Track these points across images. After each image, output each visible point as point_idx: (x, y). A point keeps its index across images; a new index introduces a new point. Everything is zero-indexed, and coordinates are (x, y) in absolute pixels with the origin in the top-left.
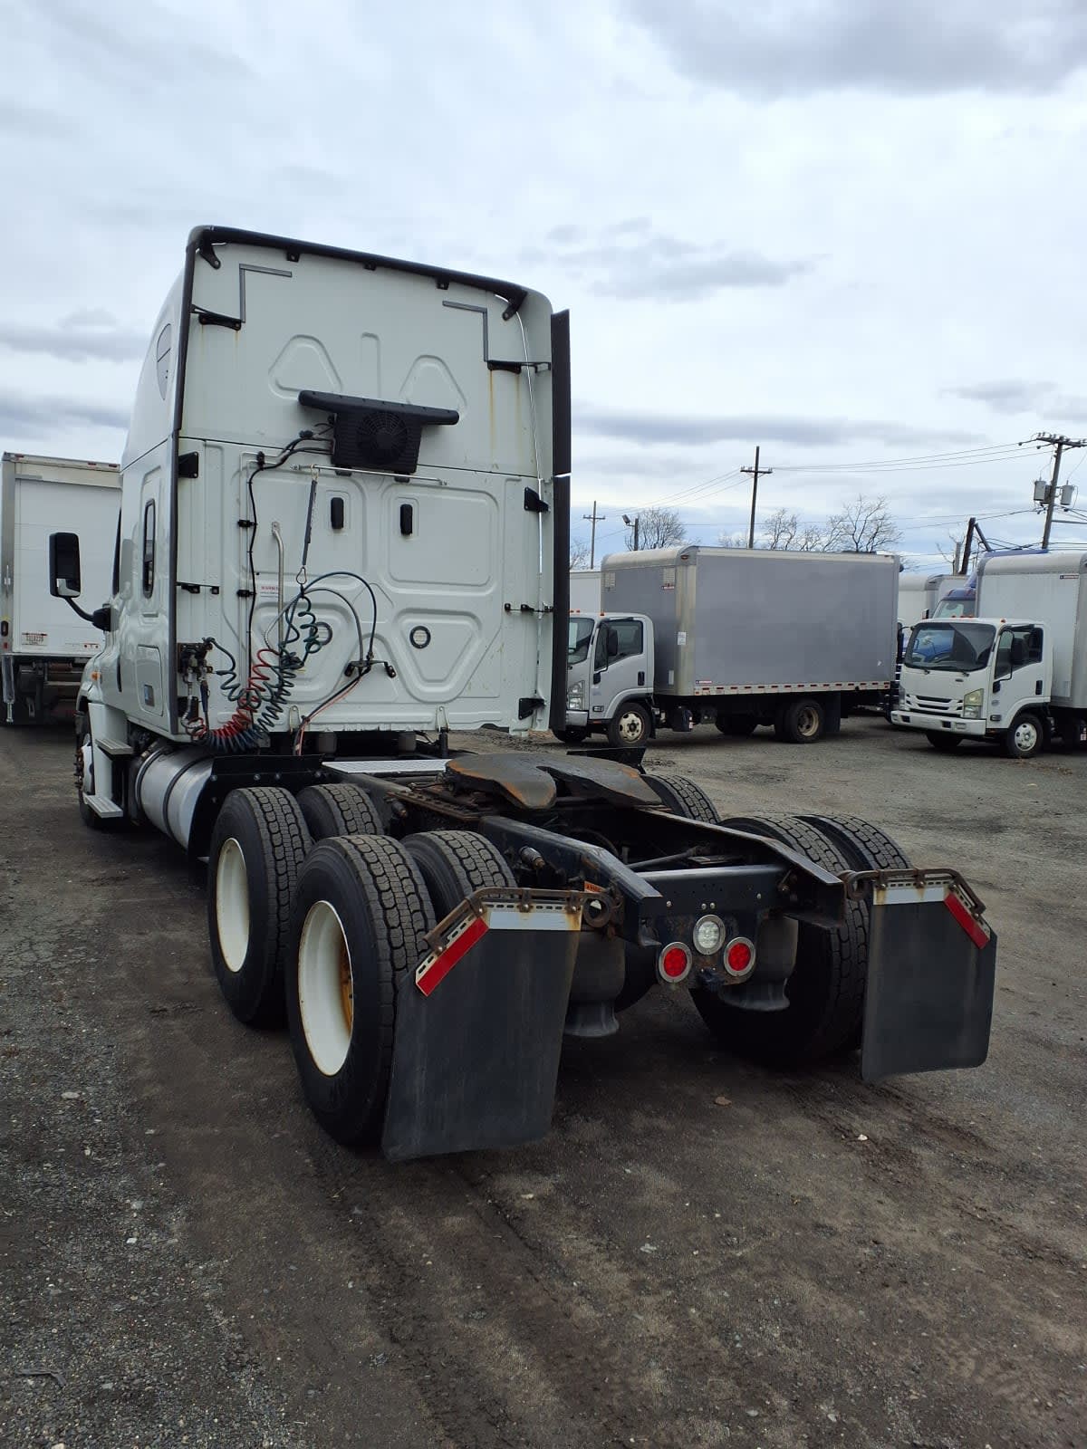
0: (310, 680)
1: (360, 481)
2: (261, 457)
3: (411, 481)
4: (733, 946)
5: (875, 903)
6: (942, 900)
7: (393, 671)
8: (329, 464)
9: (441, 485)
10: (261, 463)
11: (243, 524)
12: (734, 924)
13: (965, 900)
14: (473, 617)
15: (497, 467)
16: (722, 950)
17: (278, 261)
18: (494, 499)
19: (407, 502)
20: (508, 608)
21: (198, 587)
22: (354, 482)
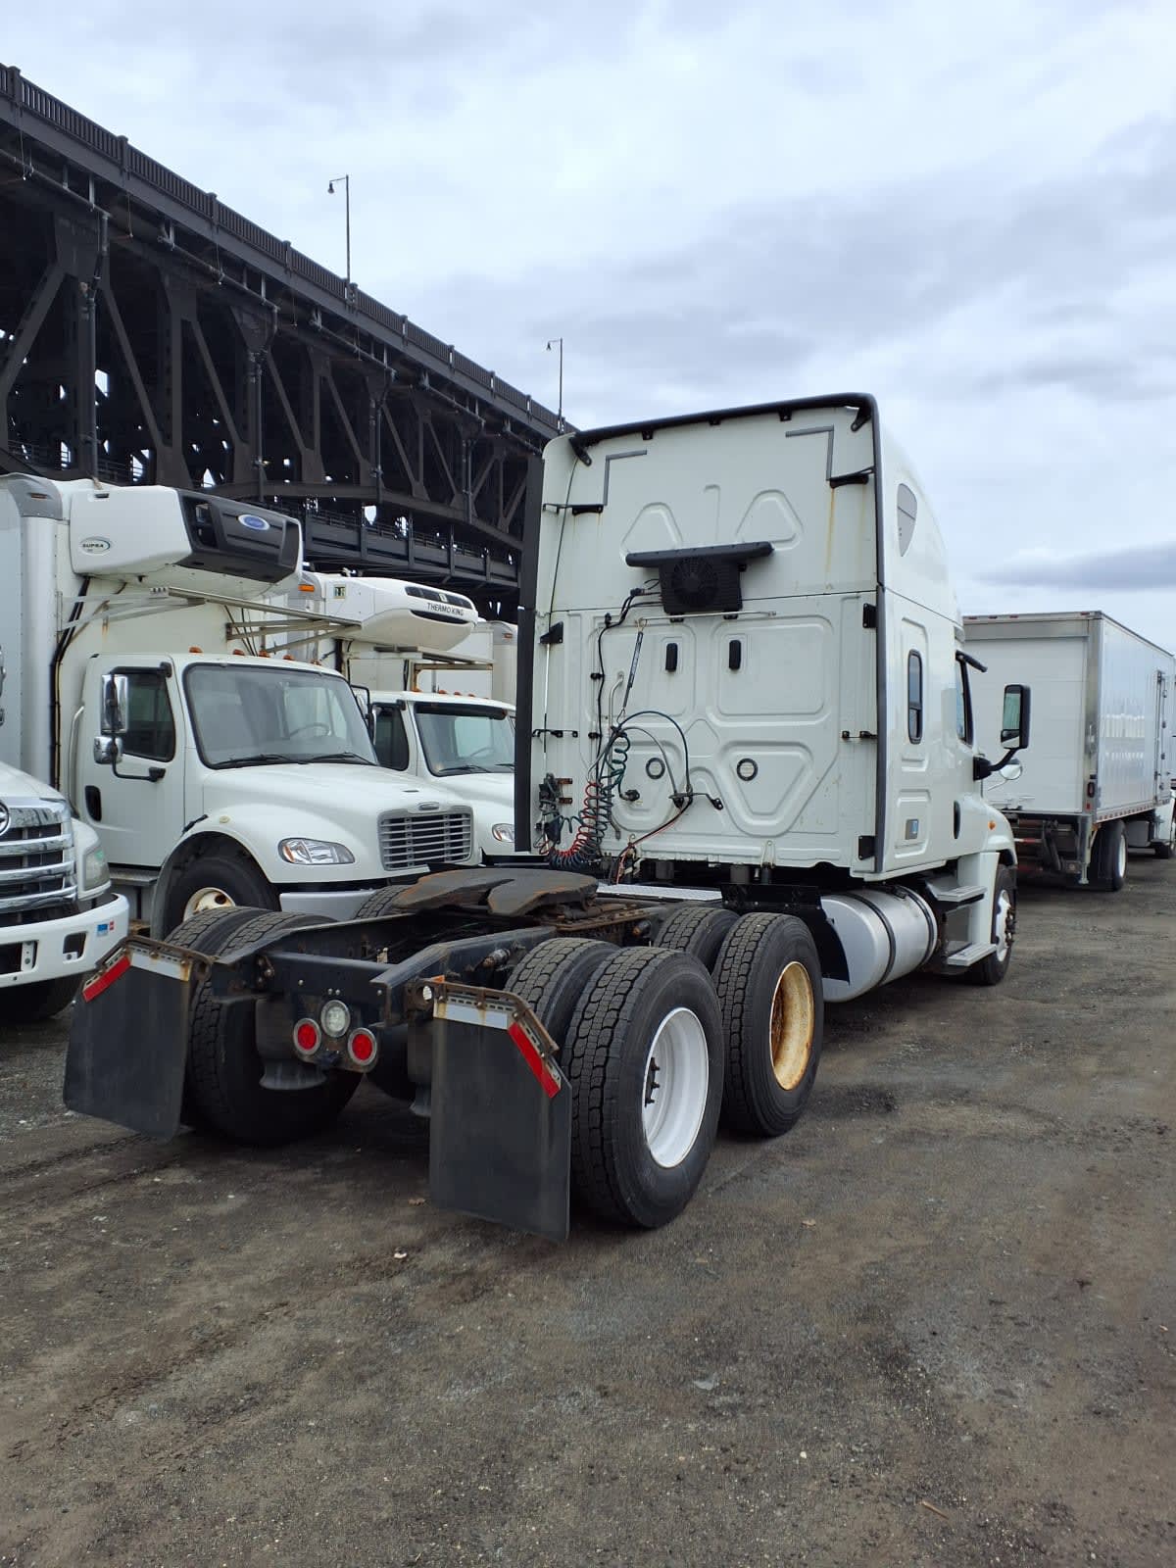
0: (647, 810)
1: (692, 626)
2: (608, 617)
3: (740, 617)
4: (364, 1033)
5: (435, 1015)
6: (505, 1028)
7: (720, 803)
8: (664, 613)
9: (770, 616)
10: (608, 623)
11: (595, 677)
12: (358, 1014)
13: (532, 1034)
14: (804, 747)
15: (832, 588)
16: (346, 1035)
17: (636, 443)
18: (828, 621)
19: (735, 638)
20: (846, 736)
21: (561, 732)
22: (685, 625)
